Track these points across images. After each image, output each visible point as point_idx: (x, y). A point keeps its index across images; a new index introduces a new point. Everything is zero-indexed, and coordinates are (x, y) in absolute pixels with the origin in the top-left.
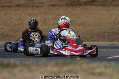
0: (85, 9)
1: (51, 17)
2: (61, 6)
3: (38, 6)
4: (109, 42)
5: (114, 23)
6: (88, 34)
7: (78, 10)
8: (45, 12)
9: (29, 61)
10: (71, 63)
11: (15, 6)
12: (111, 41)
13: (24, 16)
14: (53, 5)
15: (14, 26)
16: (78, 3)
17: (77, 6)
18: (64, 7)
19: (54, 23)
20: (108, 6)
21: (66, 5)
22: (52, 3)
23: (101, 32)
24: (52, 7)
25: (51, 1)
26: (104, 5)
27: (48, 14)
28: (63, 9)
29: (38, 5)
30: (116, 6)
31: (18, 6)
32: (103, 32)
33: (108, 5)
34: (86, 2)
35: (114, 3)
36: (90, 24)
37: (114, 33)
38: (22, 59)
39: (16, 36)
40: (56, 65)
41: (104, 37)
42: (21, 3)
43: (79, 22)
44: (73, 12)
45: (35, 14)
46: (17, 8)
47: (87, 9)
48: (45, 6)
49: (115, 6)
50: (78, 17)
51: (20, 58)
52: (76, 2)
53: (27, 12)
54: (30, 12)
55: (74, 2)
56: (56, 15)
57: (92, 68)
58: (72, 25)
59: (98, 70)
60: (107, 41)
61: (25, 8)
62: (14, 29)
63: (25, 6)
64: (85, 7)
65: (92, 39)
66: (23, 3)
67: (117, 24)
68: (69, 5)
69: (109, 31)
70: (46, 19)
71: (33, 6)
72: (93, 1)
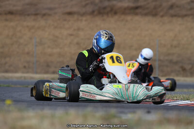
0: (123, 20)
1: (65, 32)
2: (83, 15)
4: (162, 76)
5: (172, 46)
7: (111, 23)
8: (56, 24)
11: (6, 14)
13: (20, 31)
14: (70, 13)
15: (3, 47)
16: (112, 10)
17: (110, 15)
18: (89, 17)
19: (70, 43)
20: (162, 16)
21: (92, 13)
22: (68, 10)
24: (67, 17)
25: (67, 6)
26: (155, 15)
27: (60, 28)
28: (86, 20)
29: (44, 12)
30: (175, 16)
31: (11, 13)
33: (161, 14)
34: (125, 9)
35: (172, 12)
36: (131, 46)
37: (171, 61)
39: (6, 63)
42: (15, 8)
44: (102, 26)
45: (39, 28)
46: (9, 17)
47: (127, 21)
48: (55, 13)
49: (173, 16)
52: (109, 9)
53: (25, 24)
54: (31, 24)
55: (105, 8)
56: (75, 30)
60: (159, 76)
61: (23, 18)
62: (2, 53)
63: (22, 13)
64: (123, 17)
66: (19, 8)
67: (175, 47)
68: (96, 13)
69: (162, 58)
70: (57, 37)
71: (36, 15)
72: (137, 8)
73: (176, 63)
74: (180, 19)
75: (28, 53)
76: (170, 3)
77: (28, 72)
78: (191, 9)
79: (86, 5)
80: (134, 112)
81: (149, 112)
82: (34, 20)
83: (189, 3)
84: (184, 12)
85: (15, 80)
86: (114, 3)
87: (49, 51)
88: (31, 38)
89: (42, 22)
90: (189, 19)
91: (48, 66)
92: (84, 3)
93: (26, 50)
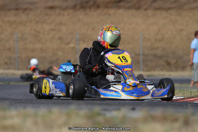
0: (105, 14)
1: (47, 27)
2: (66, 9)
4: (147, 71)
5: (156, 40)
7: (94, 16)
8: (37, 19)
12: (150, 70)
14: (52, 8)
16: (95, 3)
17: (93, 9)
18: (71, 11)
19: (52, 38)
20: (146, 10)
21: (74, 7)
22: (50, 4)
24: (49, 12)
26: (138, 8)
27: (42, 22)
28: (68, 15)
29: (25, 6)
30: (159, 9)
32: (136, 54)
33: (145, 7)
34: (108, 3)
35: (156, 5)
37: (155, 56)
41: (138, 63)
44: (85, 20)
47: (110, 15)
48: (37, 8)
49: (156, 9)
50: (93, 29)
52: (91, 3)
53: (6, 19)
54: (12, 19)
55: (87, 2)
56: (56, 25)
58: (84, 41)
60: (143, 70)
61: (3, 13)
63: (4, 8)
64: (106, 10)
67: (160, 41)
68: (78, 7)
69: (146, 52)
70: (39, 32)
71: (17, 9)
73: (161, 57)
74: (163, 12)
75: (9, 49)
77: (9, 69)
78: (175, 2)
80: (119, 109)
81: (133, 109)
82: (15, 15)
84: (168, 5)
87: (31, 46)
88: (12, 34)
89: (23, 17)
90: (173, 12)
93: (7, 46)
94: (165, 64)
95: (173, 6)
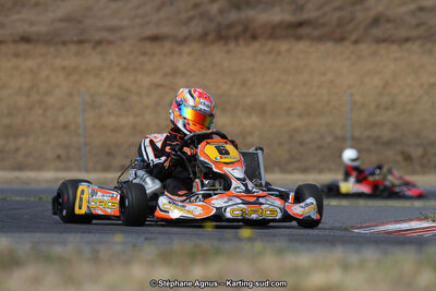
0: (270, 52)
1: (146, 81)
2: (184, 40)
3: (99, 43)
5: (378, 106)
6: (281, 144)
7: (244, 57)
8: (124, 63)
9: (64, 243)
10: (218, 252)
11: (15, 42)
13: (47, 78)
14: (155, 39)
15: (10, 114)
16: (246, 29)
17: (241, 42)
18: (195, 46)
19: (157, 104)
20: (356, 42)
21: (203, 37)
22: (153, 31)
23: (329, 139)
24: (148, 46)
25: (148, 23)
26: (341, 39)
27: (135, 70)
28: (190, 54)
29: (97, 36)
30: (384, 41)
31: (26, 39)
32: (336, 138)
33: (354, 37)
34: (275, 27)
35: (376, 32)
36: (289, 109)
37: (377, 140)
38: (38, 235)
39: (17, 150)
40: (166, 258)
42: (34, 29)
43: (249, 100)
44: (226, 64)
45: (87, 71)
46: (23, 47)
47: (279, 53)
48: (123, 39)
49: (379, 41)
50: (244, 83)
51: (32, 232)
52: (239, 28)
53: (58, 62)
54: (71, 62)
55: (230, 26)
56: (166, 75)
57: (296, 270)
58: (224, 110)
59: (318, 279)
61: (52, 49)
62: (9, 127)
63: (52, 40)
64: (270, 44)
65: (296, 164)
66: (44, 29)
67: (387, 109)
68: (210, 38)
69: (357, 133)
70: (128, 90)
71: (81, 42)
72: (300, 24)
73: (389, 143)
74: (394, 47)
75: (65, 127)
76: (372, 13)
77: (66, 169)
78: (418, 25)
79: (190, 19)
82: (77, 54)
83: (413, 13)
84: (403, 33)
85: (43, 186)
86: (251, 13)
87: (111, 121)
88: (70, 95)
89: (95, 59)
90: (415, 46)
91: (110, 154)
92: (184, 16)
93: (61, 120)
94: (400, 158)
95: (415, 33)
